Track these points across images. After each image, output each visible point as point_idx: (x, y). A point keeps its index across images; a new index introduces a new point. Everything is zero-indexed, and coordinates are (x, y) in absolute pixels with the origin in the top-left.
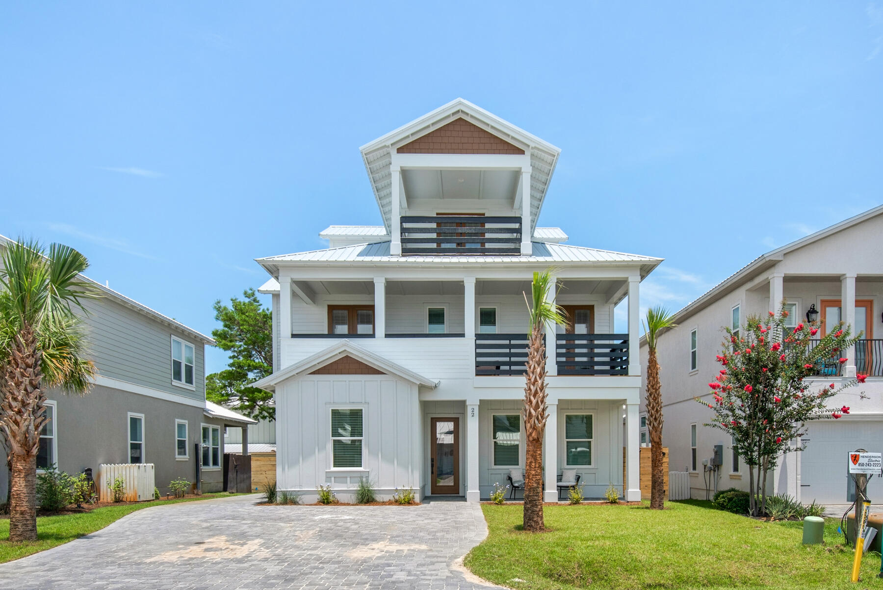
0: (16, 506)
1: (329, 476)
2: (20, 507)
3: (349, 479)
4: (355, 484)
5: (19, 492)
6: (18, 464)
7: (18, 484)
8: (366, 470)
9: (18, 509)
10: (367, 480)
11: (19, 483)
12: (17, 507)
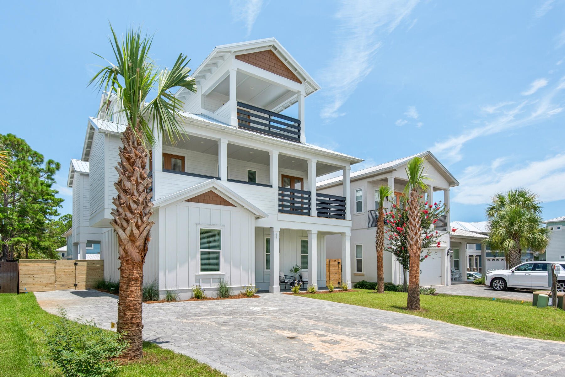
0: (132, 317)
1: (198, 278)
2: (137, 319)
3: (211, 280)
4: (215, 284)
5: (135, 302)
6: (135, 272)
7: (134, 293)
8: (223, 274)
9: (134, 321)
10: (223, 280)
11: (136, 293)
12: (133, 319)
